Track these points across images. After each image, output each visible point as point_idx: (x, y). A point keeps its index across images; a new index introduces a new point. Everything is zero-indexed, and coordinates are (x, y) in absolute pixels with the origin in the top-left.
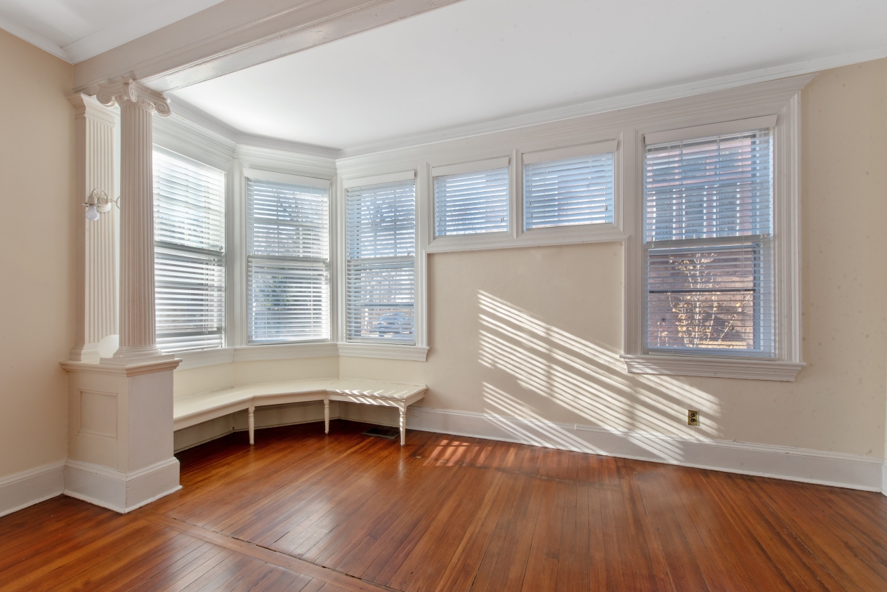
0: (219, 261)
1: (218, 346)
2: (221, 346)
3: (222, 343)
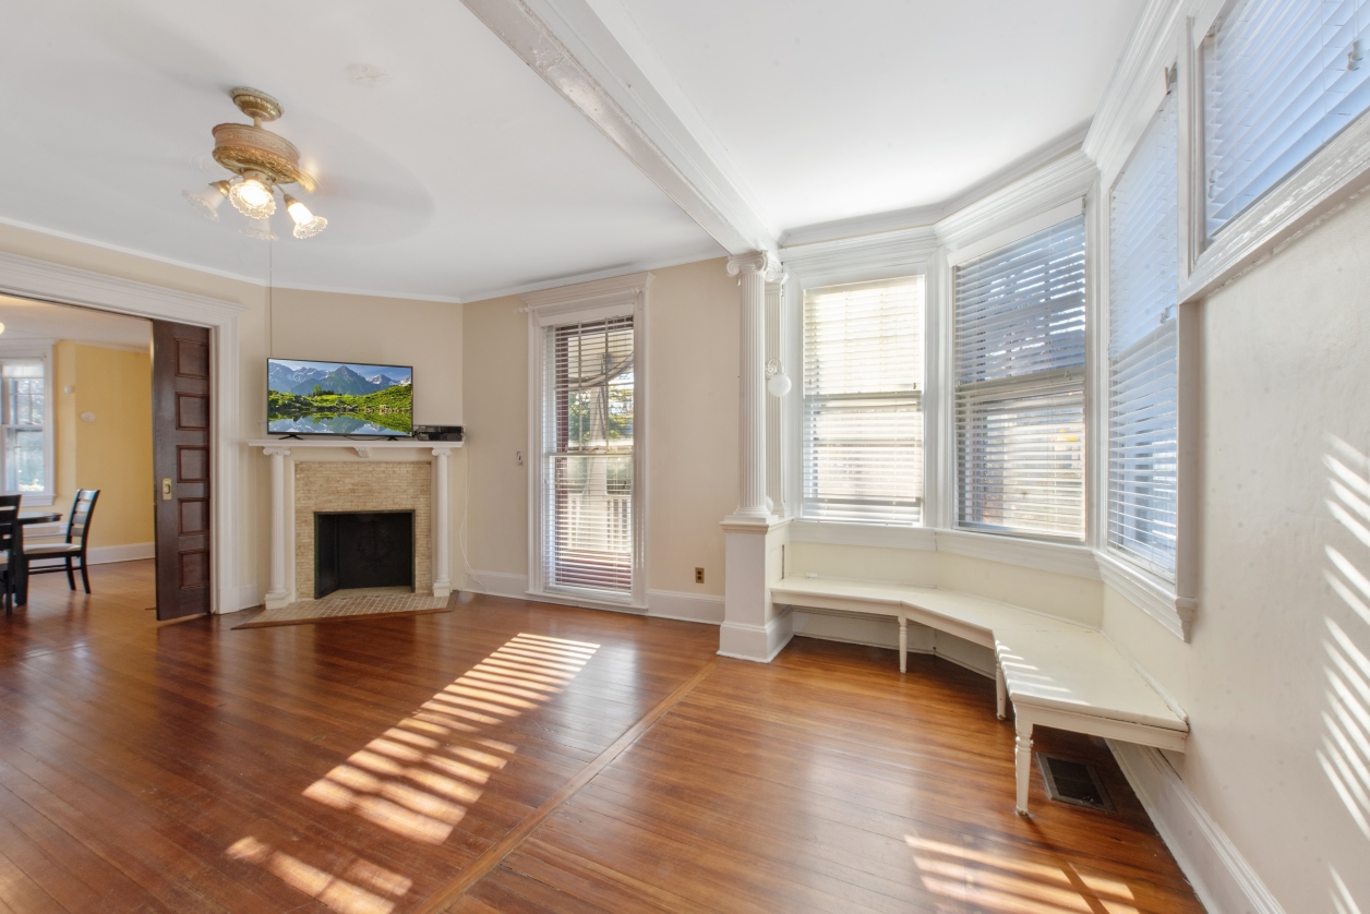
1: (911, 524)
2: (916, 525)
3: (918, 520)
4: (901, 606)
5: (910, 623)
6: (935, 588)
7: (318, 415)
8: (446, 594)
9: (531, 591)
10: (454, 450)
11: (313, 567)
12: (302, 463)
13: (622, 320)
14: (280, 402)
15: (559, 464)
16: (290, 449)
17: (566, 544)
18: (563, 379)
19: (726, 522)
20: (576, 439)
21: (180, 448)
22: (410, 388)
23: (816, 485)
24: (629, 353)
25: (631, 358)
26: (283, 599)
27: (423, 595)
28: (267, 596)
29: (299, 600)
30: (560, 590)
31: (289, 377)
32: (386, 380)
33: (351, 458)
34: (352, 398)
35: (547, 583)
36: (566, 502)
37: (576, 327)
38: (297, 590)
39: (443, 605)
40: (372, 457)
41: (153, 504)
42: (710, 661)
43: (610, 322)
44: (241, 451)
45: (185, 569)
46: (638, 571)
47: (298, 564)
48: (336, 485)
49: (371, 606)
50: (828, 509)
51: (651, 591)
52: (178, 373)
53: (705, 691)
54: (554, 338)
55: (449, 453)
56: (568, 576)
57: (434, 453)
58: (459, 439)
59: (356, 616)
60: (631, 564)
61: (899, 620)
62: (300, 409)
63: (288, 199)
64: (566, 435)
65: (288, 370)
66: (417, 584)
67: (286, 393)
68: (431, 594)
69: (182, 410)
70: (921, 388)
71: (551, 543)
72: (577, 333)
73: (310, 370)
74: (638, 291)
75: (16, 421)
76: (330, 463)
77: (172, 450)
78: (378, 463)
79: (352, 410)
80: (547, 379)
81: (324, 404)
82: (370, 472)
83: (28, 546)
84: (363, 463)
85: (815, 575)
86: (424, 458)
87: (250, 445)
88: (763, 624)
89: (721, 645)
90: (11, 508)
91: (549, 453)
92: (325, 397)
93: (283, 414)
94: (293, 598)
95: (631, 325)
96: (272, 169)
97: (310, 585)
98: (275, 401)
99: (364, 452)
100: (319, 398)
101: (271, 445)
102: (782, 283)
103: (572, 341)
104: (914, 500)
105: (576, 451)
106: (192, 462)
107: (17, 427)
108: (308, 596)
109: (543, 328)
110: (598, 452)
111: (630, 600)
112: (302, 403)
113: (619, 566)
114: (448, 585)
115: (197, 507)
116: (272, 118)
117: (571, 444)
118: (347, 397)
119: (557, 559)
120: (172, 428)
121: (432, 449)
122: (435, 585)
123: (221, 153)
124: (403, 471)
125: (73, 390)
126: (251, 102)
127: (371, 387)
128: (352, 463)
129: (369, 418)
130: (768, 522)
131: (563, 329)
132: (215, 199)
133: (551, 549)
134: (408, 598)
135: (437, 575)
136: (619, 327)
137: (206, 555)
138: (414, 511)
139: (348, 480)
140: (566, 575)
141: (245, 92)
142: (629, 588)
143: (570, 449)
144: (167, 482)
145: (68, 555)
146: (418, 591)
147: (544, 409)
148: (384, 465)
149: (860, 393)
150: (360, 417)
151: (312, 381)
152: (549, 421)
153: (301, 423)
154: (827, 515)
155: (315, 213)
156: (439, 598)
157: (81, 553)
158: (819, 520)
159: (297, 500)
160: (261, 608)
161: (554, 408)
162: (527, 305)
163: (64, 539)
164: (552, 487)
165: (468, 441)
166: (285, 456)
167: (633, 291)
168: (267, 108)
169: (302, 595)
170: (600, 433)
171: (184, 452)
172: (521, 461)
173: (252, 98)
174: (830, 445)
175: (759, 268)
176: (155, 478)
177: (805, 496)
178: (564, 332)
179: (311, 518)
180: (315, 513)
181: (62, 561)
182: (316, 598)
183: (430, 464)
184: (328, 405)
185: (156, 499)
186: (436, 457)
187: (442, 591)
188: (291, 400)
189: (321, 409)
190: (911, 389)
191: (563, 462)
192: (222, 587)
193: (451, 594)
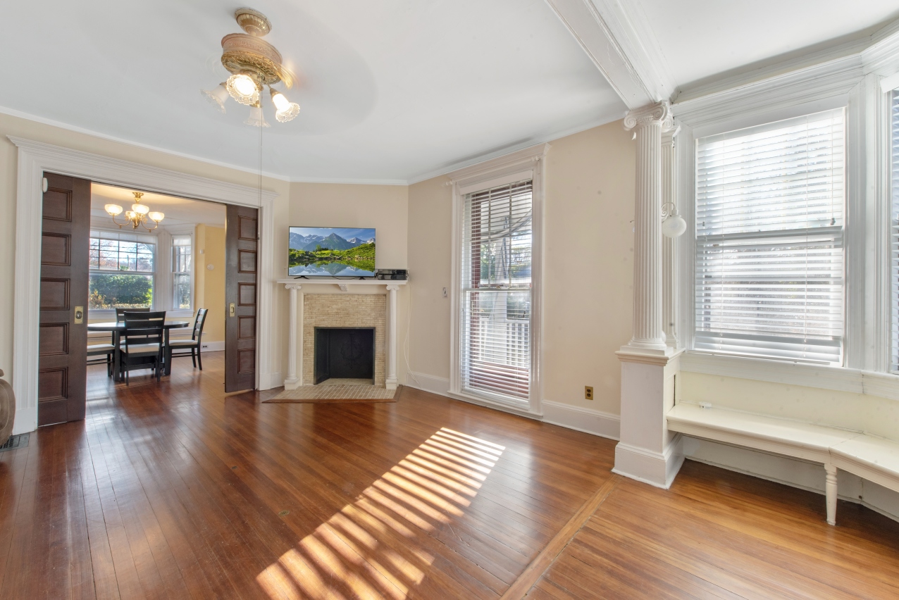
0: (836, 240)
1: (828, 364)
2: (833, 365)
3: (837, 360)
4: (830, 453)
5: (840, 472)
6: (861, 433)
7: (319, 262)
8: (394, 387)
9: (452, 391)
10: (400, 286)
11: (313, 363)
12: (308, 294)
13: (523, 184)
14: (297, 256)
15: (473, 297)
16: (301, 285)
17: (477, 358)
18: (476, 233)
19: (621, 352)
20: (486, 277)
21: (240, 284)
22: (373, 245)
23: (707, 319)
24: (528, 210)
25: (530, 214)
26: (294, 383)
27: (379, 387)
28: (286, 381)
29: (305, 385)
30: (473, 392)
31: (302, 241)
32: (358, 241)
33: (336, 291)
34: (339, 252)
35: (463, 386)
36: (478, 326)
37: (487, 193)
38: (304, 378)
39: (391, 396)
40: (349, 291)
41: (224, 319)
42: (606, 478)
43: (514, 187)
44: (274, 286)
45: (242, 361)
46: (534, 384)
47: (304, 361)
48: (328, 309)
49: (346, 392)
50: (723, 343)
51: (545, 402)
52: (240, 237)
53: (608, 517)
54: (471, 203)
55: (398, 288)
56: (479, 382)
57: (388, 288)
58: (404, 278)
59: (335, 400)
60: (529, 377)
61: (826, 467)
62: (309, 259)
63: (272, 92)
64: (479, 275)
65: (300, 237)
66: (376, 379)
67: (300, 250)
68: (384, 387)
69: (242, 261)
70: (841, 223)
71: (466, 357)
72: (488, 197)
73: (314, 236)
74: (537, 159)
75: (179, 270)
76: (323, 294)
77: (235, 285)
78: (353, 295)
79: (339, 259)
80: (465, 233)
81: (323, 256)
82: (348, 301)
83: (171, 341)
84: (344, 295)
85: (709, 405)
86: (382, 292)
87: (278, 282)
88: (661, 452)
89: (616, 464)
90: (161, 319)
91: (466, 290)
92: (323, 252)
93: (299, 263)
94: (301, 383)
95: (531, 187)
96: (262, 68)
97: (311, 376)
98: (294, 255)
99: (344, 287)
100: (319, 253)
101: (290, 282)
102: (674, 135)
103: (484, 206)
104: (830, 339)
105: (487, 288)
106: (246, 292)
107: (179, 273)
108: (310, 382)
109: (463, 195)
110: (502, 288)
111: (528, 407)
112: (309, 256)
113: (519, 378)
114: (396, 381)
115: (249, 321)
116: (264, 33)
117: (482, 282)
118: (336, 251)
119: (471, 369)
120: (236, 271)
121: (386, 285)
122: (387, 381)
123: (226, 59)
124: (369, 300)
125: (204, 252)
126: (247, 19)
127: (350, 245)
128: (337, 295)
129: (349, 263)
130: (666, 355)
131: (477, 195)
132: (222, 97)
133: (466, 361)
134: (370, 388)
135: (388, 374)
136: (520, 190)
137: (254, 351)
138: (375, 328)
139: (334, 306)
140: (477, 381)
141: (242, 12)
142: (527, 397)
143: (482, 286)
144: (232, 305)
145: (193, 347)
146: (377, 384)
147: (463, 256)
148: (356, 296)
149: (760, 232)
150: (344, 263)
151: (315, 243)
152: (467, 265)
153: (309, 268)
154: (723, 349)
155: (290, 100)
156: (390, 390)
157: (198, 346)
158: (713, 353)
159: (305, 318)
160: (282, 388)
161: (470, 259)
162: (451, 180)
163: (191, 337)
164: (468, 314)
165: (410, 280)
166: (298, 290)
167: (533, 159)
168: (258, 23)
169: (306, 381)
170: (502, 274)
171: (243, 287)
172: (446, 294)
173: (248, 16)
174: (726, 283)
175: (658, 118)
176: (226, 303)
177: (697, 330)
178: (478, 197)
179: (312, 331)
180: (315, 328)
181: (190, 350)
182: (315, 384)
183: (385, 296)
184: (325, 256)
185: (226, 317)
186: (389, 291)
187: (392, 386)
188: (303, 254)
189: (321, 259)
190: (828, 225)
191: (477, 296)
192: (261, 373)
193: (398, 387)
